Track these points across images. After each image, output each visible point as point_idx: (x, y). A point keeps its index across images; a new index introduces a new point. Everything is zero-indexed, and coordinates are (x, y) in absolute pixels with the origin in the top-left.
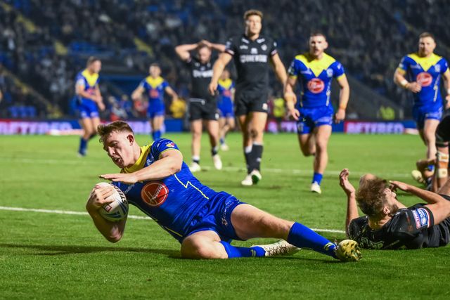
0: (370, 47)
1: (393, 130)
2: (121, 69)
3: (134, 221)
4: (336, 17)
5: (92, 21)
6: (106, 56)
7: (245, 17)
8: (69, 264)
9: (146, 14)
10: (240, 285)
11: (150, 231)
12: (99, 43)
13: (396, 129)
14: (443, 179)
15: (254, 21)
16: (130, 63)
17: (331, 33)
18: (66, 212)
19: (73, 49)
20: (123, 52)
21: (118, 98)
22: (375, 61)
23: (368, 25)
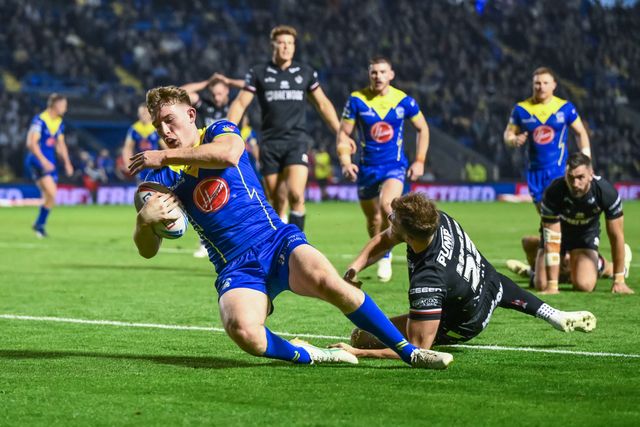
0: (451, 78)
1: (480, 195)
2: (97, 111)
3: (116, 330)
4: (402, 36)
5: (56, 44)
6: (76, 93)
7: (272, 36)
8: (24, 391)
9: (133, 33)
10: (267, 419)
11: (140, 344)
12: (67, 74)
13: (484, 196)
14: (554, 266)
15: (285, 43)
16: (110, 103)
17: (396, 59)
18: (19, 317)
19: (29, 84)
20: (100, 87)
21: (95, 153)
22: (458, 99)
23: (448, 48)
